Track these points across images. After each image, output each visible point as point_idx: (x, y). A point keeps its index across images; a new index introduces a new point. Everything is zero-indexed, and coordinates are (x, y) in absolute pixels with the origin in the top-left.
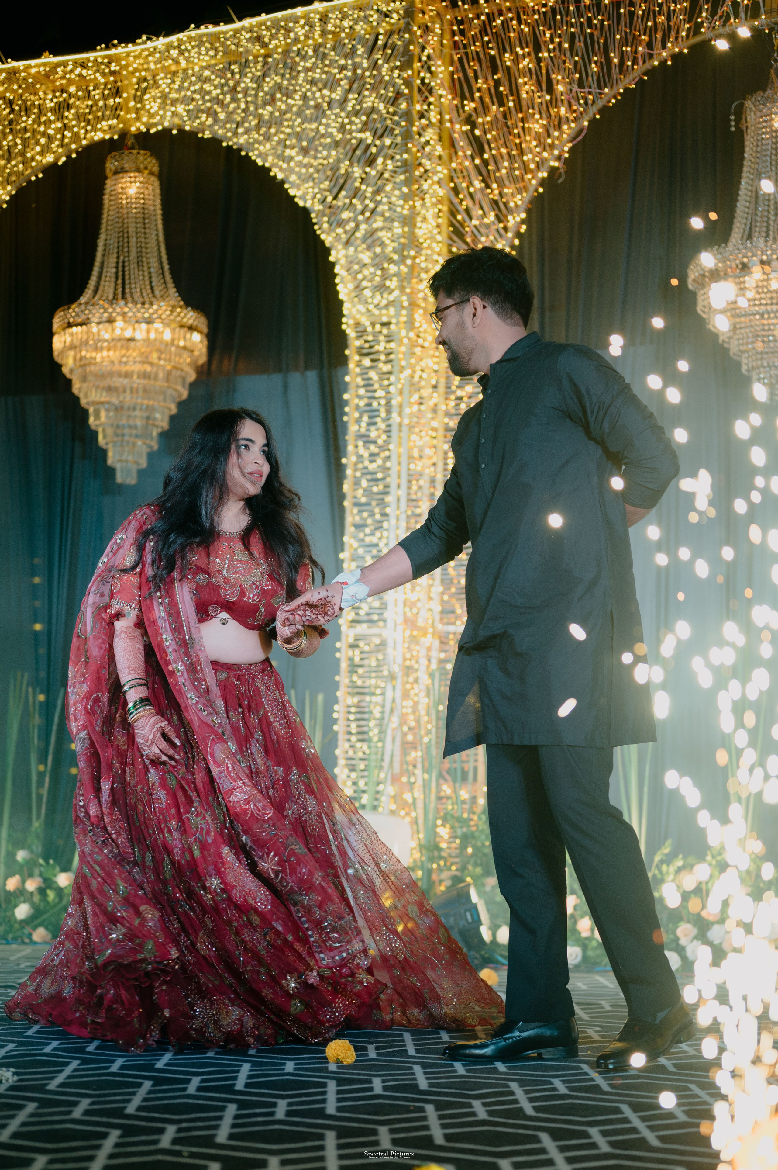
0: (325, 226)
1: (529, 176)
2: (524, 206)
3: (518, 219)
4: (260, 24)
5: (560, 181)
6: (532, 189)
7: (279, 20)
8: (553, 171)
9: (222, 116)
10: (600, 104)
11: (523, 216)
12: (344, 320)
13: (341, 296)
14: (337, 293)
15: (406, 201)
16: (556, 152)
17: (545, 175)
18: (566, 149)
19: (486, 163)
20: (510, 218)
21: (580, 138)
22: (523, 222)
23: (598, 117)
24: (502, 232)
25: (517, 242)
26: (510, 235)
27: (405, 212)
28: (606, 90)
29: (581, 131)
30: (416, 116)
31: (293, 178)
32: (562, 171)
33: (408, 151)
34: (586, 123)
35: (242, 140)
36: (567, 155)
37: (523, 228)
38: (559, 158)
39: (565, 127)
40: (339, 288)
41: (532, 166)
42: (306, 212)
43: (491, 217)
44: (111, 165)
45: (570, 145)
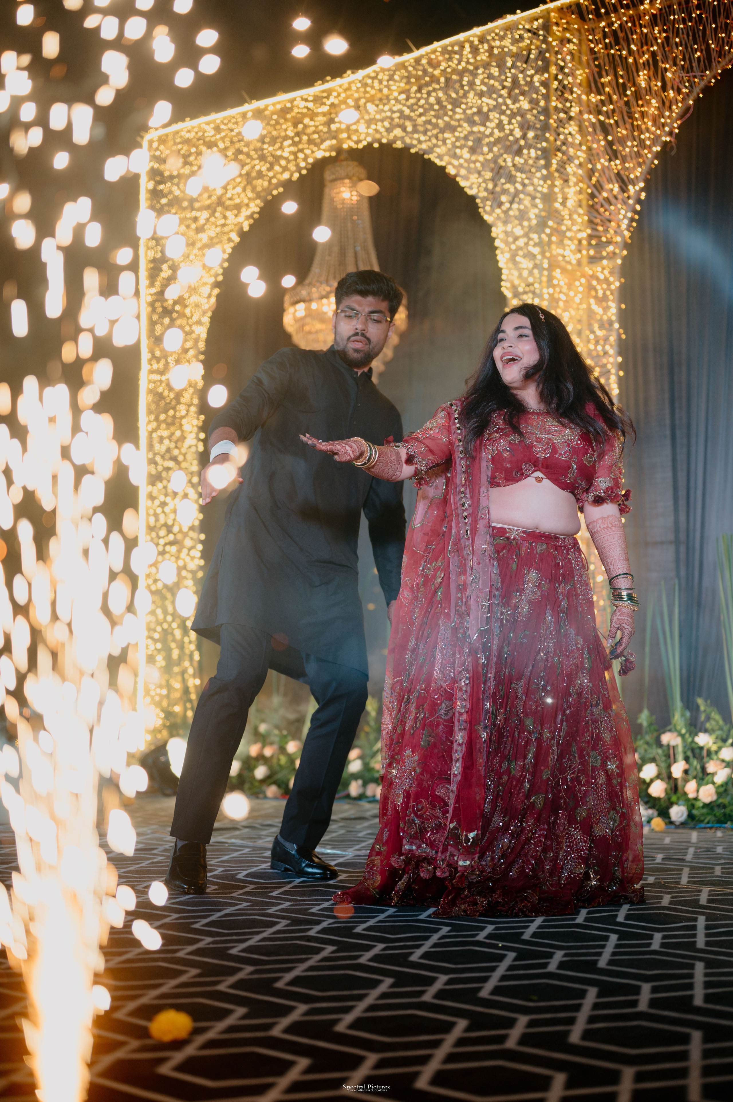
0: (488, 208)
1: (646, 151)
2: (643, 177)
3: (637, 188)
4: (434, 52)
5: (673, 153)
6: (648, 162)
7: (447, 46)
8: (665, 144)
9: (409, 129)
10: (703, 84)
11: (642, 185)
12: (503, 284)
13: (501, 265)
14: (497, 262)
15: (545, 182)
16: (667, 129)
17: (659, 149)
18: (675, 125)
19: (610, 144)
20: (630, 187)
21: (688, 115)
22: (642, 190)
23: (701, 95)
24: (626, 200)
25: (638, 207)
26: (631, 202)
27: (545, 190)
28: (708, 72)
29: (688, 109)
30: (552, 111)
31: (463, 172)
32: (674, 144)
33: (547, 140)
34: (691, 102)
35: (424, 146)
36: (677, 131)
37: (643, 196)
38: (670, 133)
39: (674, 107)
40: (498, 258)
41: (648, 143)
42: (472, 199)
43: (616, 189)
44: (328, 176)
45: (679, 122)
